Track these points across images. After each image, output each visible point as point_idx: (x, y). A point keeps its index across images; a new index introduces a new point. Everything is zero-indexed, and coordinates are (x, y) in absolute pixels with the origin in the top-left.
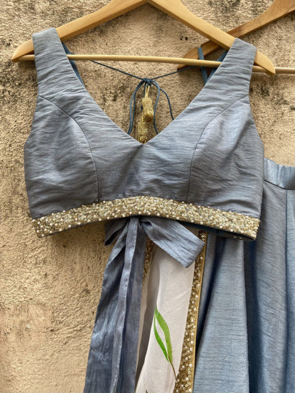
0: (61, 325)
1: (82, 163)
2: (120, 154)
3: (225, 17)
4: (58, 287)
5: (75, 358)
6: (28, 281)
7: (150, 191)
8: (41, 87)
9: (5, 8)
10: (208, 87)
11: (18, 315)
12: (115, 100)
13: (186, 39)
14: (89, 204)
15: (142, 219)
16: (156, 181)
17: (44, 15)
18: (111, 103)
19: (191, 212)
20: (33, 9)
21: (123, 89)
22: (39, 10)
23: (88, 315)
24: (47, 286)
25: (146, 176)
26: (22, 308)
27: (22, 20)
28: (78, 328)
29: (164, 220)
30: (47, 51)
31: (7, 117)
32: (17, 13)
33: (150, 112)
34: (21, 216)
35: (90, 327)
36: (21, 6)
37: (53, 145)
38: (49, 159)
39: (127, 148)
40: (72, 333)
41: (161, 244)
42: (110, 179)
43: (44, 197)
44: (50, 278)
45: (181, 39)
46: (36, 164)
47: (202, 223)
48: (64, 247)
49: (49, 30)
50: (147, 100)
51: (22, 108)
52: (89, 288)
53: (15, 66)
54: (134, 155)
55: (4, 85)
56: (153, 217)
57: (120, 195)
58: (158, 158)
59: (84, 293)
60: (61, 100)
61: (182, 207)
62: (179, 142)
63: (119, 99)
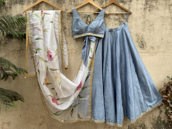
1: (80, 28)
2: (85, 27)
3: (101, 4)
4: (76, 47)
7: (89, 32)
8: (74, 17)
9: (67, 4)
10: (98, 17)
11: (71, 51)
13: (95, 8)
14: (81, 34)
15: (88, 36)
17: (73, 5)
18: (83, 19)
19: (95, 35)
20: (71, 4)
21: (85, 17)
25: (89, 30)
27: (70, 6)
29: (91, 36)
30: (74, 11)
31: (68, 21)
33: (89, 20)
37: (76, 26)
38: (75, 28)
41: (91, 39)
42: (84, 31)
43: (75, 33)
46: (73, 29)
49: (74, 8)
50: (89, 18)
51: (70, 20)
53: (69, 14)
54: (87, 27)
55: (68, 17)
57: (85, 33)
58: (90, 27)
60: (77, 19)
62: (94, 25)
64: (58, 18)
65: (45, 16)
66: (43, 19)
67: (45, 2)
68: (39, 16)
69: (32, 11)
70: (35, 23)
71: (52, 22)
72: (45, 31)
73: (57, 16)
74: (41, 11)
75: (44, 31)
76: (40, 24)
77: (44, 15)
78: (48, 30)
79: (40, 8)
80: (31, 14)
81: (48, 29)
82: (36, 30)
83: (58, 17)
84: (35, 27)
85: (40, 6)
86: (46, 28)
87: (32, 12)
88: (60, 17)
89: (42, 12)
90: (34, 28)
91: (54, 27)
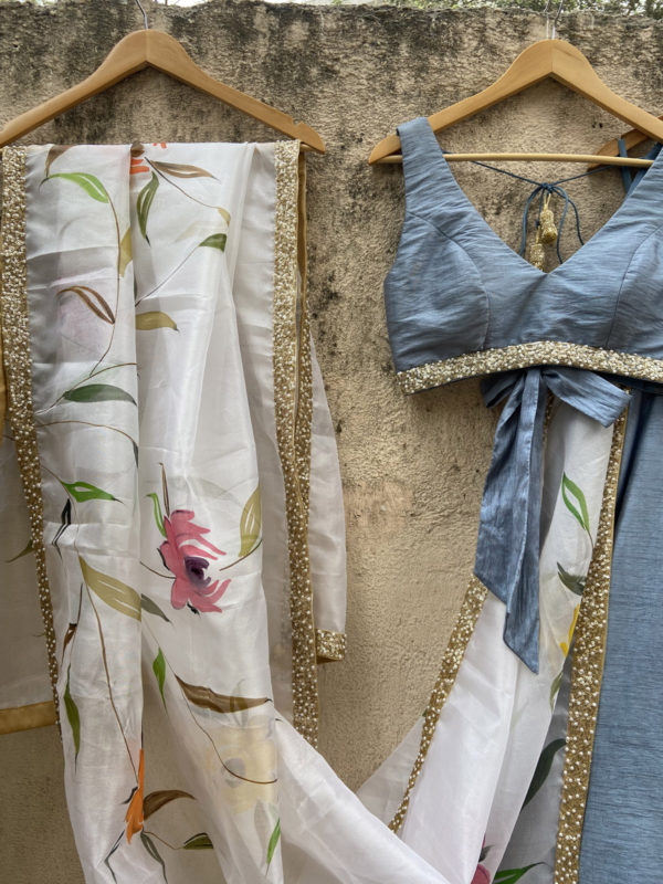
0: (424, 509)
1: (472, 298)
2: (519, 287)
3: (657, 93)
4: (420, 462)
5: (442, 551)
6: (382, 452)
7: (556, 334)
8: (410, 200)
9: (356, 88)
10: (635, 196)
11: (371, 494)
12: (498, 214)
13: (601, 126)
14: (471, 352)
15: (544, 369)
16: (565, 321)
17: (407, 97)
18: (493, 217)
19: (614, 361)
20: (393, 89)
21: (510, 197)
22: (401, 91)
23: (458, 497)
24: (405, 459)
25: (551, 315)
26: (375, 486)
27: (379, 106)
28: (446, 513)
29: (576, 370)
30: (419, 151)
31: (358, 240)
32: (372, 95)
33: (552, 230)
34: (374, 371)
35: (460, 513)
36: (378, 87)
37: (428, 277)
38: (422, 295)
39: (526, 279)
40: (437, 518)
41: (573, 401)
42: (502, 320)
43: (416, 343)
44: (410, 449)
45: (594, 127)
46: (405, 302)
47: (627, 374)
48: (428, 411)
49: (418, 120)
50: (547, 212)
51: (376, 227)
52: (459, 464)
53: (368, 171)
54: (533, 290)
55: (354, 197)
56: (563, 367)
57: (513, 341)
58: (569, 292)
59: (452, 471)
60: (439, 218)
61: (601, 354)
62: (601, 271)
63: (503, 213)
64: (272, 208)
65: (164, 186)
66: (140, 211)
67: (169, 76)
68: (111, 187)
69: (50, 146)
70: (67, 245)
71: (219, 242)
72: (156, 325)
73: (265, 188)
74: (127, 148)
75: (149, 319)
76: (113, 256)
77: (154, 185)
78: (176, 317)
79: (118, 127)
80: (38, 171)
81: (186, 302)
82: (74, 311)
83: (273, 200)
84: (64, 282)
85: (124, 105)
86: (162, 292)
87: (53, 154)
88: (292, 201)
89: (136, 152)
90: (61, 296)
91: (239, 290)
